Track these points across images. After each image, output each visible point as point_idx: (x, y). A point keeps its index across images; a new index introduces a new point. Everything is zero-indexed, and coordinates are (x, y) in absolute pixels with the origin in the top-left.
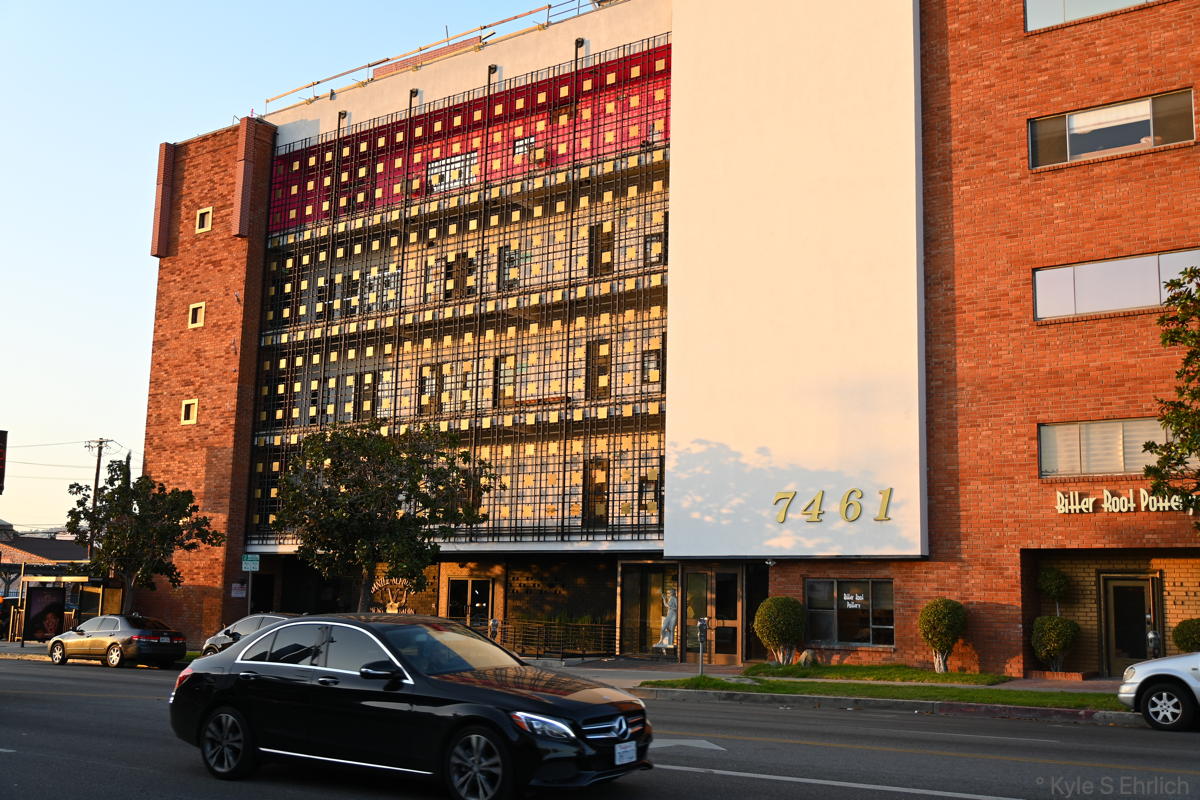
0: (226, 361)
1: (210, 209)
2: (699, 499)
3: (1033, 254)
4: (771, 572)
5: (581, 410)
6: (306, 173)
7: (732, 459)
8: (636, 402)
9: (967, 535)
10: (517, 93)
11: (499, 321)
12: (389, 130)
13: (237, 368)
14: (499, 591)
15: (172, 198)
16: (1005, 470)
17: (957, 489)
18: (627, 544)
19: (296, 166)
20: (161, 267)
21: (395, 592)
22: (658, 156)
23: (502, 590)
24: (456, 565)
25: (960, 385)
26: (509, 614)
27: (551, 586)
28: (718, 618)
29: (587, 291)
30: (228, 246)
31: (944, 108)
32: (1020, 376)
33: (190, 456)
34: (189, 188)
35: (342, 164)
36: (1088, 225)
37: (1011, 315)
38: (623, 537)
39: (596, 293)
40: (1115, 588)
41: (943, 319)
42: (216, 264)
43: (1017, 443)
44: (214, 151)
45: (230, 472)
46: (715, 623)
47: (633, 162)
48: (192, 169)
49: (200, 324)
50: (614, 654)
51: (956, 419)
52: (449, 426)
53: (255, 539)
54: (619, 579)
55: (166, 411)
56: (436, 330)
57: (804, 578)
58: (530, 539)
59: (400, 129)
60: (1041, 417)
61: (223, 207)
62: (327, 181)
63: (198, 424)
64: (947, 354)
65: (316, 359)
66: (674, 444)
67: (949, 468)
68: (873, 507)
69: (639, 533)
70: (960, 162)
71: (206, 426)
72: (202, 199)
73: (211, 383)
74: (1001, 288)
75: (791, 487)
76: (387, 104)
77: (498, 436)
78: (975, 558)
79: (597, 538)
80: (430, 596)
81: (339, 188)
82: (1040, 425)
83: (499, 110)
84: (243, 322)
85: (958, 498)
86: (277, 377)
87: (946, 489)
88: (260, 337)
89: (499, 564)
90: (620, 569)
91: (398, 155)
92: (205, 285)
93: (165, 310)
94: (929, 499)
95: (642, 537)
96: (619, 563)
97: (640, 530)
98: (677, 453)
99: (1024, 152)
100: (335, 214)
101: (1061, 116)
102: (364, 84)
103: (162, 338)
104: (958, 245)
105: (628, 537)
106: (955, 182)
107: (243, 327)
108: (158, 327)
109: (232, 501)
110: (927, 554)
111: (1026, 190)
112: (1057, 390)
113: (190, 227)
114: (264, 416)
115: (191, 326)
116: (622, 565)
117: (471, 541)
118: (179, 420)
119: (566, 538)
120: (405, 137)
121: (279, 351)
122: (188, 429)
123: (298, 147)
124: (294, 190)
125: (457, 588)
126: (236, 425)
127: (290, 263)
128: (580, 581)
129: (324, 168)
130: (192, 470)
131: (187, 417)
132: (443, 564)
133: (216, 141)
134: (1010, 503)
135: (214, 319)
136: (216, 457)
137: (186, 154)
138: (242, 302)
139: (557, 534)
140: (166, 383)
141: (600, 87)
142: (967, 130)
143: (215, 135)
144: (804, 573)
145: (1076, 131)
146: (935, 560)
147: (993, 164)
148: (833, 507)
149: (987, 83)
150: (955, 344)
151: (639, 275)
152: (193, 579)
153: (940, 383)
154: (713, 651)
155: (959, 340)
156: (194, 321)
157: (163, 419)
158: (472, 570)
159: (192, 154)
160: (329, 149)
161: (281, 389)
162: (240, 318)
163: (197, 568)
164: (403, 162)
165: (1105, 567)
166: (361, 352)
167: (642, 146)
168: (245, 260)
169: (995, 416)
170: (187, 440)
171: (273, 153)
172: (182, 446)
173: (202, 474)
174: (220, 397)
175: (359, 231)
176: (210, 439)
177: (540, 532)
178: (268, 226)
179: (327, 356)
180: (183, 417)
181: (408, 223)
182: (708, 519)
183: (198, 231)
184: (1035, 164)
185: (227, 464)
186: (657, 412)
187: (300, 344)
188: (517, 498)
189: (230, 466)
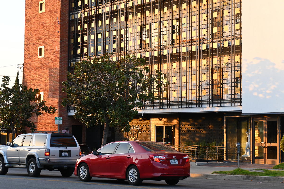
0: (55, 28)
2: (257, 86)
5: (206, 45)
7: (271, 66)
8: (230, 39)
13: (59, 31)
14: (177, 132)
18: (227, 108)
24: (158, 119)
26: (181, 142)
27: (199, 128)
28: (268, 142)
33: (42, 72)
38: (225, 105)
45: (59, 79)
46: (267, 145)
49: (43, 10)
50: (222, 160)
52: (149, 54)
53: (71, 109)
54: (225, 125)
55: (32, 52)
56: (142, 8)
58: (185, 106)
63: (45, 58)
65: (93, 25)
66: (246, 60)
69: (232, 103)
71: (48, 58)
73: (49, 38)
77: (170, 58)
79: (214, 105)
80: (148, 134)
84: (61, 9)
86: (77, 34)
89: (176, 119)
90: (225, 120)
93: (29, 5)
95: (233, 104)
96: (225, 117)
97: (232, 101)
98: (247, 64)
103: (28, 18)
105: (227, 105)
107: (61, 11)
108: (27, 13)
109: (60, 92)
114: (72, 53)
115: (40, 12)
116: (226, 118)
117: (160, 108)
118: (37, 56)
119: (200, 106)
121: (77, 22)
122: (41, 60)
125: (159, 130)
126: (60, 57)
128: (210, 127)
130: (43, 79)
131: (40, 54)
132: (152, 119)
135: (49, 8)
136: (53, 72)
139: (196, 104)
140: (31, 39)
152: (46, 128)
154: (266, 158)
156: (41, 9)
157: (31, 56)
158: (164, 122)
161: (79, 39)
162: (59, 7)
163: (47, 123)
166: (111, 21)
170: (41, 65)
172: (39, 68)
173: (47, 81)
174: (53, 45)
176: (50, 64)
177: (189, 103)
179: (97, 23)
180: (38, 54)
182: (261, 95)
185: (57, 75)
186: (239, 44)
187: (86, 18)
188: (179, 88)
189: (59, 76)
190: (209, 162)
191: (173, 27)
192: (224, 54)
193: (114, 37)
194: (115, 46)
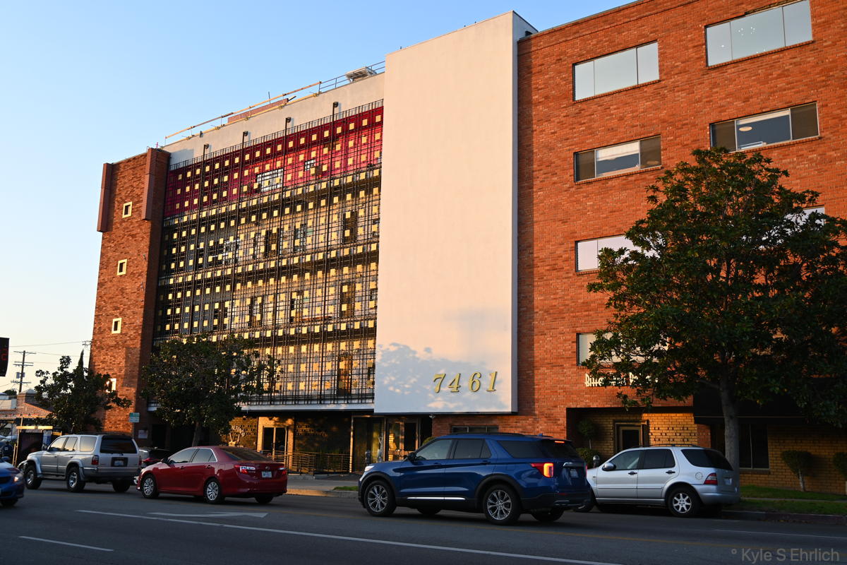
0: (138, 295)
1: (131, 203)
2: (393, 379)
3: (576, 232)
4: (434, 422)
5: (332, 325)
6: (186, 181)
7: (411, 355)
8: (362, 320)
9: (538, 400)
10: (300, 134)
11: (289, 271)
12: (231, 156)
13: (144, 299)
14: (291, 434)
15: (110, 197)
16: (559, 361)
17: (533, 372)
18: (356, 406)
19: (180, 177)
20: (103, 238)
21: (234, 435)
22: (376, 173)
23: (292, 434)
24: (267, 419)
25: (535, 311)
26: (296, 448)
27: (319, 431)
28: (405, 450)
29: (337, 253)
30: (140, 225)
31: (530, 145)
32: (568, 305)
33: (116, 353)
34: (120, 190)
35: (205, 176)
36: (605, 216)
37: (563, 268)
38: (353, 401)
39: (342, 255)
40: (623, 431)
41: (527, 271)
42: (133, 236)
43: (565, 345)
44: (134, 168)
45: (138, 362)
46: (403, 453)
47: (363, 176)
48: (122, 179)
49: (124, 272)
50: (348, 472)
51: (533, 330)
52: (260, 334)
53: (153, 403)
54: (352, 427)
55: (104, 325)
56: (254, 276)
57: (451, 426)
58: (303, 402)
59: (237, 155)
60: (578, 329)
61: (138, 202)
62: (197, 186)
63: (121, 333)
64: (529, 292)
65: (188, 294)
66: (381, 346)
67: (530, 359)
68: (486, 384)
69: (362, 399)
70: (538, 177)
71: (126, 334)
72: (126, 197)
73: (129, 308)
74: (558, 252)
75: (442, 372)
76: (231, 141)
77: (287, 340)
78: (542, 413)
79: (340, 402)
80: (253, 438)
81: (204, 191)
82: (578, 335)
83: (291, 144)
84: (147, 271)
85: (534, 377)
86: (167, 304)
87: (528, 372)
88: (158, 280)
89: (291, 418)
90: (352, 421)
91: (236, 171)
92: (127, 249)
93: (105, 264)
94: (518, 378)
95: (364, 401)
96: (352, 417)
97: (362, 397)
98: (382, 351)
99: (572, 172)
100: (201, 206)
101: (592, 151)
102: (218, 128)
103: (102, 281)
104: (536, 227)
105: (356, 401)
106: (535, 190)
107: (147, 274)
108: (101, 274)
109: (139, 380)
110: (516, 411)
111: (572, 195)
112: (587, 313)
113: (120, 213)
114: (159, 329)
115: (119, 274)
116: (354, 419)
117: (271, 404)
118: (111, 331)
119: (322, 402)
120: (240, 160)
121: (169, 289)
122: (116, 336)
123: (181, 166)
124: (179, 192)
125: (268, 432)
126: (142, 334)
127: (175, 236)
128: (334, 429)
129: (195, 179)
130: (117, 361)
131: (116, 329)
132: (260, 418)
133: (135, 162)
134: (561, 381)
135: (131, 270)
136: (131, 353)
137: (118, 170)
138: (147, 260)
139: (317, 400)
140: (104, 308)
141: (346, 132)
142: (541, 160)
143: (134, 158)
144: (451, 422)
145: (600, 160)
146: (521, 415)
147: (555, 179)
148: (465, 383)
149: (553, 131)
150: (534, 286)
151: (364, 244)
152: (116, 427)
153: (525, 309)
155: (536, 284)
156: (121, 271)
157: (102, 330)
158: (275, 422)
159: (122, 170)
160: (198, 167)
161: (169, 312)
162: (146, 269)
163: (119, 421)
164: (239, 175)
165: (619, 418)
166: (213, 289)
167: (368, 167)
168: (149, 234)
169: (554, 329)
170: (115, 343)
171: (168, 170)
172: (112, 347)
173: (123, 364)
174: (133, 318)
175: (213, 217)
176: (128, 343)
177: (308, 399)
178: (164, 213)
179: (195, 292)
180: (113, 329)
181: (240, 212)
182: (398, 391)
183: (124, 216)
184: (578, 179)
185: (137, 357)
186: (373, 326)
187: (180, 284)
188: (297, 378)
189: (138, 359)
190: (330, 475)
191: (292, 301)
192: (355, 337)
193: (216, 311)
194: (216, 322)
